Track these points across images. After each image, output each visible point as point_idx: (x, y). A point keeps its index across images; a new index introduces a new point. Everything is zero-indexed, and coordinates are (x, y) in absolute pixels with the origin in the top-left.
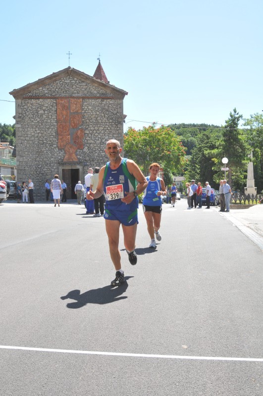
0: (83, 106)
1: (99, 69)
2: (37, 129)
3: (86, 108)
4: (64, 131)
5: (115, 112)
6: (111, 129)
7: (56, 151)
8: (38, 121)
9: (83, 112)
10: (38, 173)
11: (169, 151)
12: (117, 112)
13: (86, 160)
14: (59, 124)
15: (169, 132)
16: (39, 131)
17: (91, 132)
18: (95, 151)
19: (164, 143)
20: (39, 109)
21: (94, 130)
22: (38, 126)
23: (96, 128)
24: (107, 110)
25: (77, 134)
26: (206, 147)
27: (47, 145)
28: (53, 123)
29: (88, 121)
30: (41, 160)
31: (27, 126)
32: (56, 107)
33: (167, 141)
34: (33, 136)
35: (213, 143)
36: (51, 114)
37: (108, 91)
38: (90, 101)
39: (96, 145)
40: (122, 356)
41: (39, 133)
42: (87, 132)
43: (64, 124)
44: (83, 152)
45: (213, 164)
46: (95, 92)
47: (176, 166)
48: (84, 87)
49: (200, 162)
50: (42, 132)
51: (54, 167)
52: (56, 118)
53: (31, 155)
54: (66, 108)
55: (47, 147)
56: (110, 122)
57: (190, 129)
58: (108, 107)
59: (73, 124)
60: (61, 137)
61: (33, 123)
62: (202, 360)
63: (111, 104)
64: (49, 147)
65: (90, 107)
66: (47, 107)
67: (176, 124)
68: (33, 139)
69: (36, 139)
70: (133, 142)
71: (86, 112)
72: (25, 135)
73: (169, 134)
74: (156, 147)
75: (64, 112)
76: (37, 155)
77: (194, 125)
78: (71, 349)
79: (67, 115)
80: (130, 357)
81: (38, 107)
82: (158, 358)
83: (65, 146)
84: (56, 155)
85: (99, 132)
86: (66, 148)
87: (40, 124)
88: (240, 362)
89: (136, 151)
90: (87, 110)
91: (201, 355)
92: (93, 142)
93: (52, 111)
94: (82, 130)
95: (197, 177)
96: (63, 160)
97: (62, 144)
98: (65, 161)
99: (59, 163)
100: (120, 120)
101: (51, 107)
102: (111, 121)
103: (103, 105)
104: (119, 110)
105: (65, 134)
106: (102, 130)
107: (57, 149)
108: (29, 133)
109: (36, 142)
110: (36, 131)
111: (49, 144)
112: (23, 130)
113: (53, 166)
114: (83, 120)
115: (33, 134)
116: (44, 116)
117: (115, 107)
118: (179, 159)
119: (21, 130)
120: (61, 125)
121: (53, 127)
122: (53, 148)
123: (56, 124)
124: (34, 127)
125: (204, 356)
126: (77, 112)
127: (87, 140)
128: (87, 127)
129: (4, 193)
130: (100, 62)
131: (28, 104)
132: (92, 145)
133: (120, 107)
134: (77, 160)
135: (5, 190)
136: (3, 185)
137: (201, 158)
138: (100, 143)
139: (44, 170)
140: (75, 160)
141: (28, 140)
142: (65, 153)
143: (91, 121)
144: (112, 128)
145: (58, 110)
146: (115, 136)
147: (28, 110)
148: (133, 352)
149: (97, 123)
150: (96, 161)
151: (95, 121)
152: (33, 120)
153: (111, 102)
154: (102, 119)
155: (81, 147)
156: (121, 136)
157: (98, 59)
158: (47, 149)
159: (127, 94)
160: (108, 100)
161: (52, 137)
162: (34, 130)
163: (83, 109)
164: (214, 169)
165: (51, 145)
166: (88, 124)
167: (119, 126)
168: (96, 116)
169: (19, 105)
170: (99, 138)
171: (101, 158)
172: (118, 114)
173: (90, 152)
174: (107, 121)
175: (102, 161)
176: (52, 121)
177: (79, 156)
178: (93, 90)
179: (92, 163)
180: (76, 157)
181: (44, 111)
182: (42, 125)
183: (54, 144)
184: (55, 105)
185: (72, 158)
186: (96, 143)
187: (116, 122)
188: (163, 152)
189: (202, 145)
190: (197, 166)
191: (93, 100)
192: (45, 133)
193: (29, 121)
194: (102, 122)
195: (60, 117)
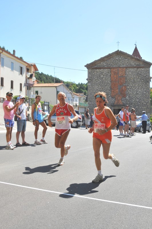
0: (126, 72)
1: (136, 50)
2: (100, 86)
3: (128, 73)
4: (115, 87)
5: (145, 75)
7: (110, 98)
8: (100, 82)
9: (126, 76)
12: (146, 76)
14: (112, 83)
16: (101, 87)
17: (130, 87)
18: (133, 98)
20: (101, 75)
21: (132, 86)
23: (134, 85)
24: (140, 75)
25: (122, 89)
29: (129, 81)
31: (94, 84)
32: (110, 73)
36: (108, 77)
37: (141, 63)
38: (130, 69)
39: (133, 95)
40: (140, 207)
41: (100, 88)
42: (128, 87)
43: (115, 83)
44: (126, 100)
46: (133, 64)
48: (127, 61)
50: (102, 88)
52: (110, 80)
54: (116, 74)
58: (141, 72)
59: (120, 83)
60: (113, 90)
61: (97, 83)
63: (142, 71)
65: (130, 73)
66: (105, 73)
68: (97, 91)
71: (128, 75)
72: (93, 90)
75: (115, 76)
79: (116, 78)
80: (144, 208)
83: (116, 95)
84: (110, 100)
85: (135, 87)
86: (116, 97)
92: (131, 93)
93: (108, 75)
94: (125, 86)
96: (114, 103)
97: (114, 94)
98: (115, 104)
99: (112, 105)
100: (148, 80)
101: (108, 73)
102: (142, 81)
103: (138, 71)
104: (147, 74)
106: (137, 86)
107: (111, 97)
108: (95, 88)
112: (92, 86)
114: (126, 80)
115: (97, 89)
116: (104, 79)
117: (145, 72)
119: (91, 86)
121: (108, 85)
122: (108, 96)
123: (110, 83)
124: (98, 85)
126: (123, 76)
127: (128, 92)
128: (128, 84)
129: (81, 121)
130: (136, 46)
131: (95, 72)
132: (131, 95)
134: (122, 104)
135: (81, 120)
136: (80, 117)
138: (136, 94)
140: (121, 104)
141: (94, 92)
142: (115, 100)
143: (131, 81)
144: (143, 85)
145: (112, 75)
146: (145, 89)
147: (95, 75)
149: (134, 82)
151: (133, 81)
152: (97, 81)
154: (137, 80)
155: (124, 96)
156: (149, 89)
157: (135, 44)
160: (141, 69)
161: (108, 90)
163: (126, 74)
166: (129, 82)
167: (147, 84)
168: (134, 78)
169: (89, 73)
170: (135, 91)
171: (136, 103)
172: (147, 77)
173: (130, 99)
174: (140, 81)
175: (137, 104)
176: (108, 81)
177: (123, 102)
178: (132, 63)
179: (131, 105)
180: (121, 102)
181: (104, 76)
182: (102, 83)
183: (109, 94)
184: (110, 72)
185: (119, 102)
186: (133, 94)
187: (145, 82)
191: (132, 69)
192: (104, 88)
193: (95, 82)
194: (137, 82)
195: (113, 79)
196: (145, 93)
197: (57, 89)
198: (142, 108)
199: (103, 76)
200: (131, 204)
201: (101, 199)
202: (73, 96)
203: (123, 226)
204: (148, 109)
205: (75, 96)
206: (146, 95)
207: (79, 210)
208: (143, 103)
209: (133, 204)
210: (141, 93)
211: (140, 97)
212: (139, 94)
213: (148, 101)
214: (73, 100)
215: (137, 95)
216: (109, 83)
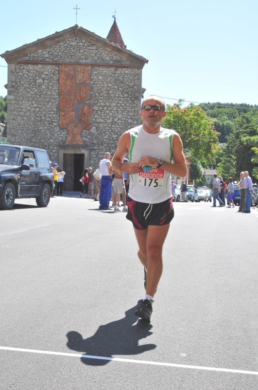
0: (91, 76)
1: (114, 29)
2: (34, 102)
3: (95, 78)
4: (68, 106)
5: (131, 84)
6: (125, 105)
7: (56, 130)
8: (36, 93)
9: (92, 83)
11: (197, 135)
12: (134, 85)
13: (93, 143)
14: (61, 97)
15: (199, 112)
17: (100, 108)
18: (104, 132)
19: (191, 126)
20: (37, 78)
21: (104, 106)
23: (107, 104)
24: (122, 82)
25: (83, 110)
26: (245, 133)
27: (46, 122)
28: (54, 95)
29: (97, 94)
30: (38, 141)
31: (21, 98)
32: (58, 76)
33: (195, 123)
34: (29, 110)
35: (255, 128)
36: (52, 84)
37: (124, 58)
38: (101, 69)
39: (106, 125)
41: (35, 108)
42: (96, 108)
43: (68, 97)
44: (91, 134)
45: (253, 154)
46: (108, 58)
47: (206, 156)
48: (95, 51)
49: (237, 152)
50: (40, 106)
51: (54, 151)
52: (58, 90)
53: (25, 135)
54: (70, 77)
55: (45, 125)
56: (124, 97)
57: (227, 110)
58: (124, 77)
59: (79, 98)
60: (63, 114)
61: (29, 95)
63: (125, 74)
64: (48, 125)
65: (100, 78)
66: (47, 75)
67: (209, 103)
68: (28, 114)
69: (32, 114)
71: (96, 83)
72: (19, 110)
73: (198, 115)
75: (68, 83)
76: (33, 135)
77: (232, 105)
79: (71, 87)
81: (36, 75)
83: (68, 124)
84: (56, 135)
85: (110, 109)
86: (69, 128)
87: (38, 96)
90: (97, 80)
92: (102, 121)
93: (53, 80)
94: (90, 106)
95: (233, 170)
96: (65, 142)
98: (67, 143)
99: (60, 146)
100: (137, 95)
101: (52, 76)
102: (126, 95)
103: (117, 75)
104: (136, 82)
105: (68, 110)
106: (114, 107)
107: (58, 128)
108: (24, 107)
109: (32, 119)
110: (32, 104)
111: (48, 121)
112: (17, 103)
113: (52, 149)
114: (92, 93)
115: (28, 108)
116: (44, 87)
117: (131, 78)
118: (210, 146)
119: (14, 102)
120: (64, 98)
121: (54, 100)
122: (53, 126)
123: (57, 97)
124: (31, 99)
126: (84, 83)
127: (96, 118)
128: (96, 102)
130: (115, 21)
131: (24, 71)
132: (101, 125)
133: (138, 79)
134: (82, 143)
137: (239, 146)
138: (112, 123)
140: (79, 143)
141: (22, 116)
142: (68, 133)
143: (101, 94)
144: (127, 105)
145: (61, 78)
146: (130, 114)
147: (24, 78)
149: (109, 97)
150: (106, 145)
151: (106, 95)
152: (29, 90)
153: (127, 72)
154: (115, 92)
155: (87, 126)
156: (138, 115)
157: (114, 17)
158: (46, 127)
159: (147, 61)
160: (124, 69)
161: (52, 112)
162: (30, 103)
163: (91, 80)
164: (254, 161)
165: (51, 123)
166: (97, 98)
167: (136, 102)
168: (108, 89)
169: (12, 72)
170: (110, 116)
171: (112, 142)
172: (135, 87)
173: (98, 134)
174: (121, 96)
176: (53, 93)
177: (84, 138)
178: (105, 55)
179: (100, 147)
180: (81, 139)
181: (43, 80)
182: (40, 97)
183: (54, 122)
184: (57, 72)
185: (77, 139)
186: (106, 122)
187: (132, 97)
188: (190, 137)
189: (241, 130)
190: (233, 156)
191: (104, 69)
192: (44, 108)
193: (24, 92)
194: (115, 97)
195: (63, 88)
196: (130, 121)
199: (40, 81)
210: (123, 122)
211: (119, 129)
212: (118, 123)
215: (115, 126)
216: (55, 96)
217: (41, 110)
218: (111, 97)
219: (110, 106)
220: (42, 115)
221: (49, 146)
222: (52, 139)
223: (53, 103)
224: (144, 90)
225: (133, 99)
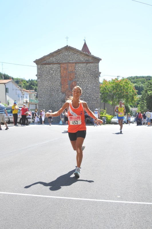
0: (75, 68)
1: (85, 45)
2: (49, 82)
3: (77, 69)
4: (65, 83)
5: (94, 71)
7: (60, 94)
8: (50, 77)
9: (76, 71)
10: (50, 107)
11: (127, 92)
12: (96, 71)
14: (62, 78)
15: (127, 81)
16: (51, 83)
17: (80, 83)
19: (124, 88)
20: (50, 70)
21: (82, 82)
22: (50, 80)
23: (83, 80)
24: (90, 70)
25: (72, 84)
26: (150, 90)
27: (55, 91)
28: (58, 78)
29: (78, 76)
30: (52, 99)
31: (44, 80)
32: (60, 69)
33: (126, 87)
34: (47, 86)
36: (57, 73)
37: (90, 59)
38: (80, 65)
41: (50, 84)
42: (78, 83)
43: (65, 78)
46: (83, 59)
47: (131, 101)
48: (76, 57)
49: (146, 99)
50: (52, 83)
51: (60, 104)
52: (60, 75)
53: (46, 97)
54: (66, 69)
57: (141, 79)
58: (90, 68)
59: (70, 79)
60: (63, 86)
62: (127, 203)
63: (91, 66)
64: (56, 92)
65: (80, 68)
66: (55, 69)
67: (132, 77)
68: (47, 87)
69: (49, 87)
70: (105, 88)
71: (78, 71)
72: (43, 86)
73: (127, 83)
74: (120, 90)
75: (65, 72)
76: (50, 97)
77: (143, 77)
78: (58, 196)
79: (66, 74)
80: (88, 201)
81: (50, 69)
82: (103, 202)
83: (66, 91)
84: (60, 96)
85: (85, 83)
86: (66, 93)
88: (148, 205)
89: (107, 93)
91: (126, 201)
93: (58, 71)
94: (75, 82)
95: (145, 108)
96: (65, 99)
97: (64, 90)
99: (62, 101)
100: (97, 75)
101: (57, 69)
102: (92, 76)
103: (87, 67)
106: (87, 81)
107: (61, 93)
108: (45, 84)
109: (49, 89)
110: (49, 83)
112: (42, 82)
114: (76, 76)
115: (47, 85)
116: (53, 74)
117: (94, 68)
118: (133, 97)
119: (40, 82)
120: (63, 79)
121: (58, 80)
122: (59, 92)
123: (60, 78)
124: (48, 80)
125: (128, 201)
126: (72, 71)
128: (78, 80)
129: (30, 118)
130: (85, 42)
131: (44, 68)
133: (97, 68)
135: (31, 117)
136: (30, 114)
137: (147, 96)
138: (86, 89)
139: (54, 105)
141: (44, 88)
142: (66, 95)
143: (80, 76)
144: (93, 80)
145: (61, 71)
146: (94, 84)
147: (44, 71)
148: (90, 198)
149: (84, 77)
151: (82, 76)
152: (47, 76)
153: (92, 65)
154: (87, 75)
156: (98, 84)
157: (84, 40)
158: (55, 93)
159: (101, 60)
160: (90, 64)
161: (58, 86)
162: (48, 82)
163: (75, 70)
165: (58, 91)
166: (78, 78)
167: (97, 79)
168: (83, 73)
169: (39, 69)
170: (85, 86)
172: (96, 72)
174: (89, 76)
175: (87, 99)
178: (81, 58)
181: (53, 71)
182: (52, 79)
184: (59, 67)
188: (124, 93)
189: (148, 89)
190: (145, 101)
191: (81, 64)
192: (54, 84)
193: (45, 77)
194: (87, 77)
195: (62, 75)
196: (94, 87)
197: (5, 85)
198: (93, 102)
200: (76, 197)
201: (46, 195)
202: (23, 93)
203: (66, 220)
204: (98, 104)
205: (25, 93)
206: (96, 90)
207: (22, 209)
208: (93, 98)
209: (78, 198)
210: (91, 88)
211: (90, 92)
212: (89, 89)
213: (98, 96)
214: (23, 96)
217: (53, 85)
218: (85, 77)
219: (85, 81)
220: (53, 87)
221: (57, 102)
222: (58, 98)
223: (58, 81)
224: (100, 73)
225: (95, 77)
